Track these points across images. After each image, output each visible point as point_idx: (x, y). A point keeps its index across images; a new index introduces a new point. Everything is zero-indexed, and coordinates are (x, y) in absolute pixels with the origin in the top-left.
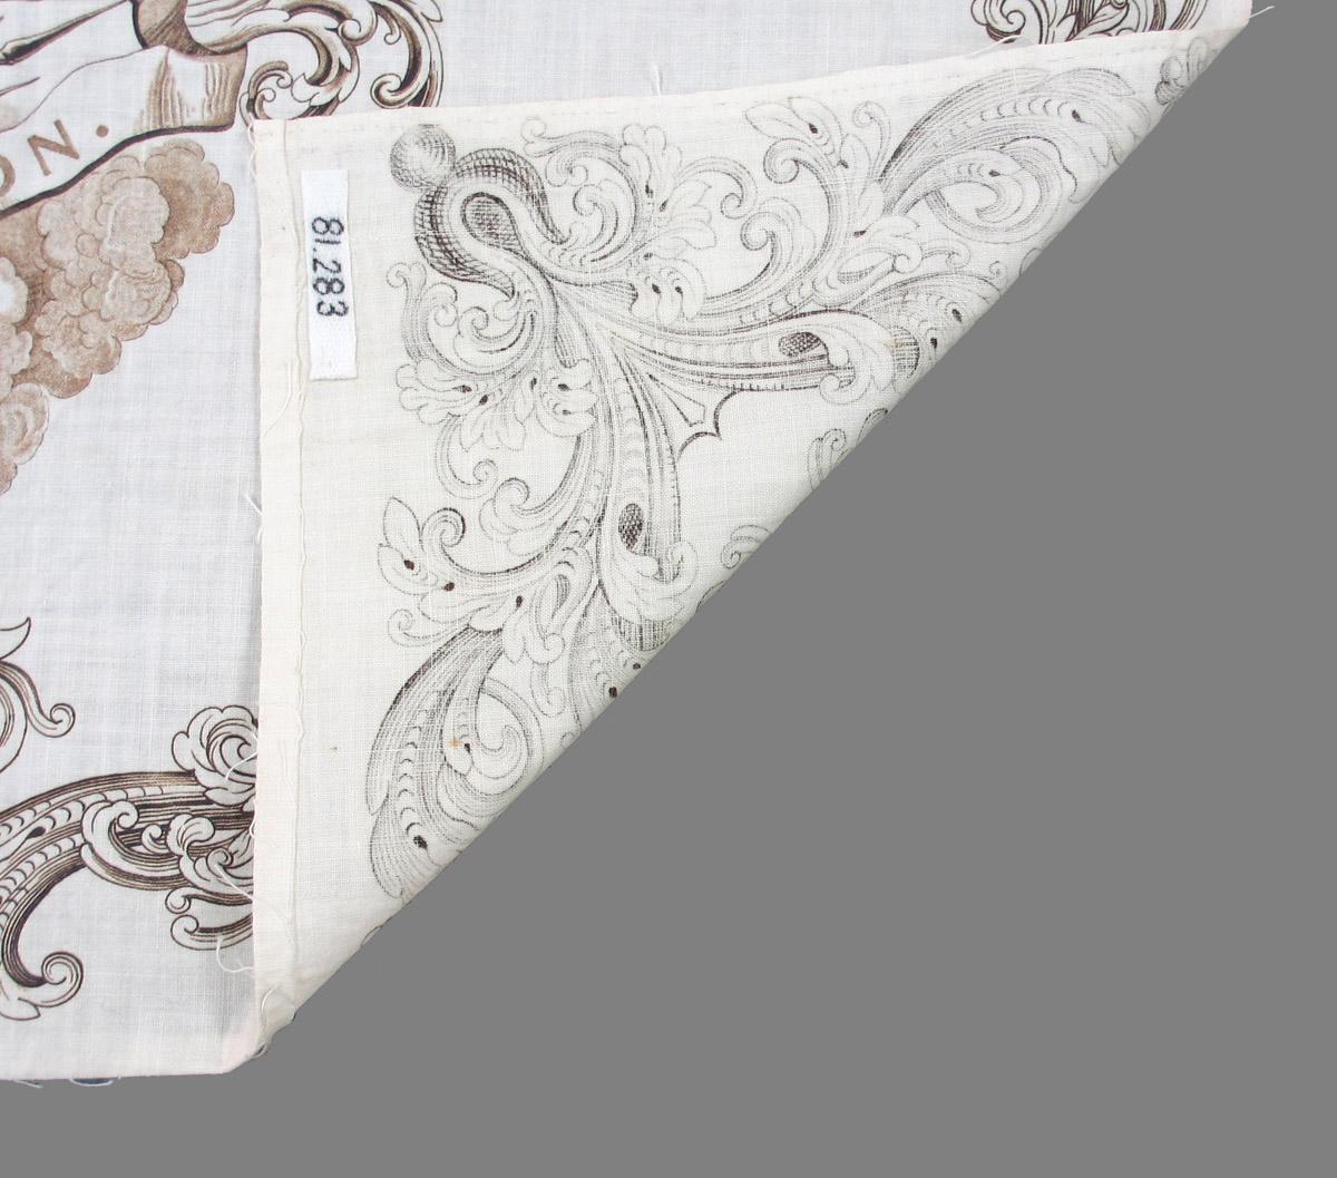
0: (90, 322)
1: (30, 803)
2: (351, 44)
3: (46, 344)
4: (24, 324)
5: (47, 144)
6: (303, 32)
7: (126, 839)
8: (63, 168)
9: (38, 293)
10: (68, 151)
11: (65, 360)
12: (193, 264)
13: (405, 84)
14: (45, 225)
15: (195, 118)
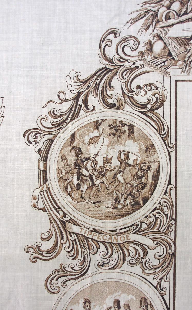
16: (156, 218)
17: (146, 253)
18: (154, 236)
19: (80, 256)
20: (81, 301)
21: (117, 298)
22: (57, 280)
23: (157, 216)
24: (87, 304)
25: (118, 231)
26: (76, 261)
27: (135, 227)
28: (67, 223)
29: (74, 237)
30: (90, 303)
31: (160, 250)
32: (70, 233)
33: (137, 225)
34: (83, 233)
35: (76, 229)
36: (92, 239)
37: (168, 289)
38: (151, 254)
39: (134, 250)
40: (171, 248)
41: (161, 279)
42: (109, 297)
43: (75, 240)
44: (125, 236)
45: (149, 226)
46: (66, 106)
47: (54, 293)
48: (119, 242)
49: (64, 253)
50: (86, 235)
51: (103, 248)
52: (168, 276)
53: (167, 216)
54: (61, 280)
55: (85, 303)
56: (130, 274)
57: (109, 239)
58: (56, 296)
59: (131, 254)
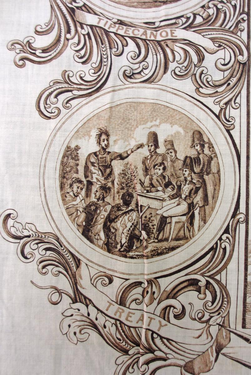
16: (218, 9)
17: (201, 59)
18: (215, 35)
19: (95, 58)
20: (94, 133)
21: (153, 130)
22: (56, 97)
23: (219, 6)
24: (104, 137)
25: (157, 24)
26: (88, 66)
27: (184, 20)
28: (78, 12)
29: (87, 29)
30: (108, 136)
31: (225, 55)
32: (81, 25)
33: (188, 18)
34: (101, 25)
35: (91, 19)
36: (116, 34)
37: (237, 120)
38: (209, 60)
39: (182, 52)
40: (241, 54)
41: (226, 104)
42: (141, 127)
43: (88, 34)
44: (168, 30)
45: (207, 20)
47: (50, 118)
48: (159, 38)
49: (69, 52)
50: (106, 28)
51: (132, 46)
52: (238, 100)
53: (235, 7)
54: (62, 97)
55: (100, 136)
56: (176, 92)
57: (143, 34)
58: (52, 123)
59: (177, 58)
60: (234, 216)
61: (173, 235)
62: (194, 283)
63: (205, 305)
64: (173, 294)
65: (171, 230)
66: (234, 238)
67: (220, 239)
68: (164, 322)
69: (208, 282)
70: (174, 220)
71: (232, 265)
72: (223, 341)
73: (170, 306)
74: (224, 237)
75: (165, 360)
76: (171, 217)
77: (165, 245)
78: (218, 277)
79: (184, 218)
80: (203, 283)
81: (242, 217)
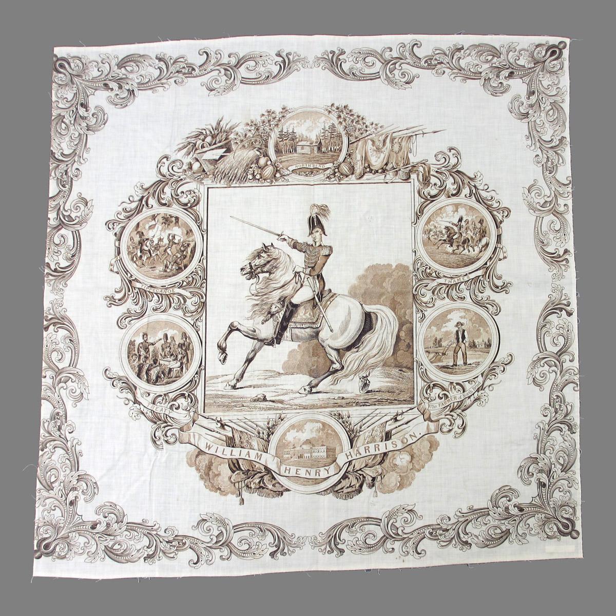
0: (420, 461)
1: (417, 529)
2: (454, 420)
3: (414, 465)
4: (411, 461)
5: (412, 436)
6: (447, 418)
7: (431, 534)
8: (415, 439)
9: (412, 457)
10: (415, 437)
11: (417, 467)
12: (434, 453)
13: (462, 426)
14: (413, 447)
15: (433, 431)
16: (193, 278)
17: (185, 301)
18: (191, 290)
19: (141, 303)
20: (141, 334)
21: (165, 332)
22: (125, 319)
23: (194, 277)
24: (145, 336)
25: (167, 287)
26: (138, 306)
27: (178, 284)
28: (133, 282)
29: (137, 290)
30: (147, 335)
31: (196, 299)
32: (134, 288)
33: (180, 283)
34: (143, 288)
35: (138, 285)
36: (149, 292)
37: (201, 327)
38: (189, 302)
39: (177, 299)
40: (202, 298)
41: (196, 320)
42: (160, 331)
43: (137, 292)
44: (171, 289)
45: (188, 284)
46: (134, 205)
47: (122, 329)
48: (167, 293)
49: (130, 301)
50: (145, 289)
51: (156, 297)
52: (201, 318)
53: (200, 277)
54: (127, 320)
55: (143, 336)
56: (175, 316)
57: (161, 291)
58: (124, 330)
59: (175, 302)
60: (199, 367)
61: (174, 376)
62: (183, 395)
63: (188, 403)
64: (175, 399)
65: (173, 374)
66: (200, 377)
67: (194, 377)
68: (171, 411)
69: (189, 394)
70: (175, 369)
71: (199, 387)
72: (196, 419)
73: (174, 405)
74: (196, 376)
75: (171, 426)
76: (173, 368)
77: (171, 380)
78: (193, 392)
79: (179, 369)
80: (187, 395)
81: (203, 367)
